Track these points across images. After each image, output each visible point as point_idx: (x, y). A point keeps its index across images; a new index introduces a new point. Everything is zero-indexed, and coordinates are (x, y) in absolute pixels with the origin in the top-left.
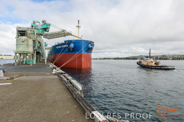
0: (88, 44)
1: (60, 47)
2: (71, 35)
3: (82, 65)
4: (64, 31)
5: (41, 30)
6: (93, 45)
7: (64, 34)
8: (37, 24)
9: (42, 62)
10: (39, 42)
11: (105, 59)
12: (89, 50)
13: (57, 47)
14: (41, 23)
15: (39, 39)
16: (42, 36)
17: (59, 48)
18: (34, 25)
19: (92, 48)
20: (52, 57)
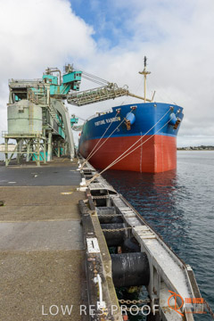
0: (169, 113)
1: (103, 122)
2: (128, 94)
3: (153, 164)
4: (111, 85)
5: (62, 87)
6: (180, 115)
7: (111, 91)
8: (55, 74)
9: (65, 157)
10: (60, 115)
11: (204, 148)
12: (172, 127)
13: (97, 124)
14: (63, 73)
15: (58, 106)
16: (66, 101)
17: (100, 126)
18: (49, 77)
19: (178, 123)
20: (87, 145)
